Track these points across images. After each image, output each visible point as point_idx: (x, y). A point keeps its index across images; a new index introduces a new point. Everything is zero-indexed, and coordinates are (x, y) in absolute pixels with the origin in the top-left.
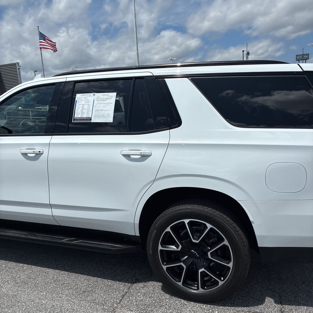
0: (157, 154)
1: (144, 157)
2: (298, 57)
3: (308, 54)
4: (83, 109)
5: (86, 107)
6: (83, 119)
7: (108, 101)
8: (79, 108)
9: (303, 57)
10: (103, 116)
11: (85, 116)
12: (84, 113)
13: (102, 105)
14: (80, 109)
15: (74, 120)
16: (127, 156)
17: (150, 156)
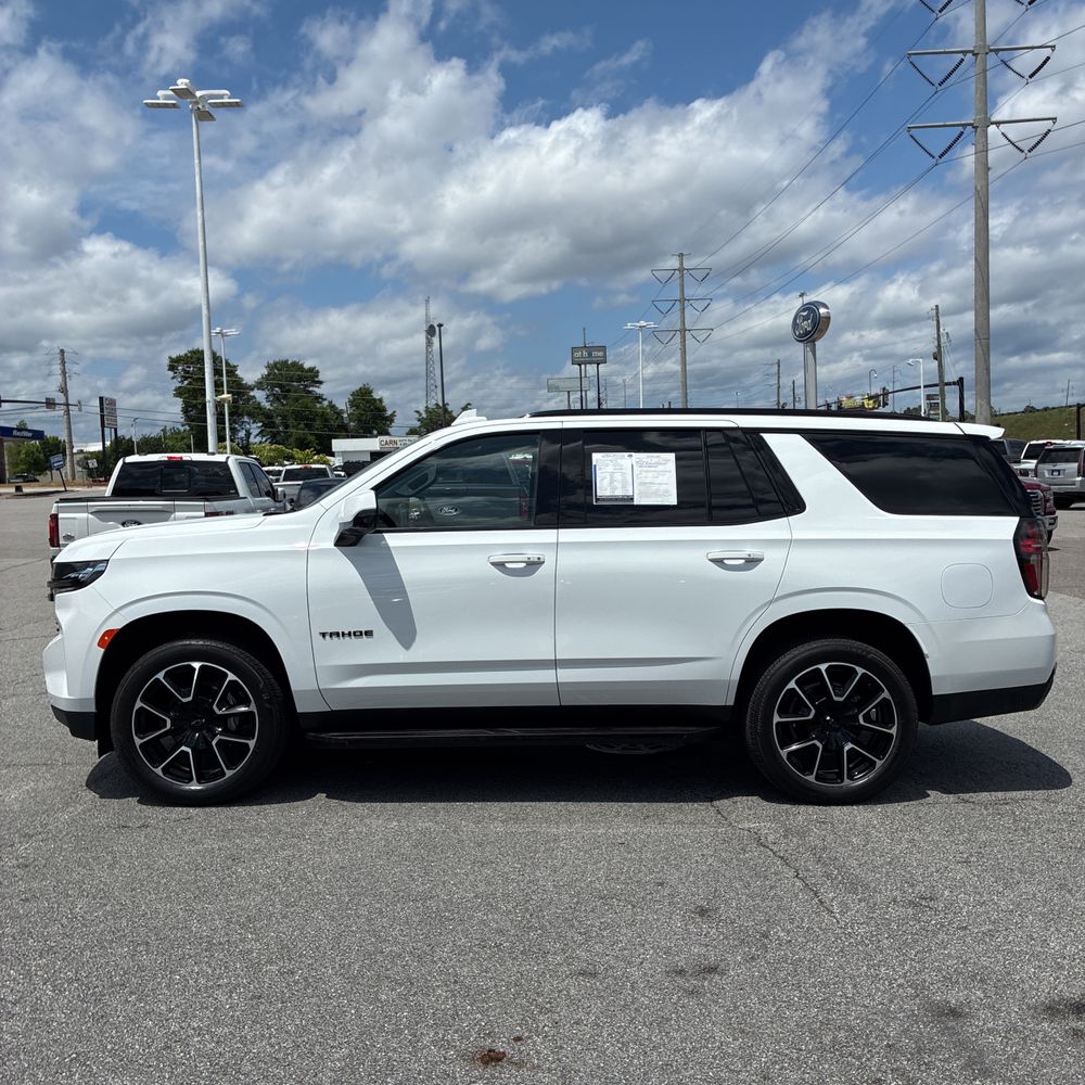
0: (772, 557)
1: (752, 562)
2: (578, 354)
3: (603, 348)
4: (612, 482)
5: (618, 476)
6: (617, 500)
7: (660, 468)
8: (603, 479)
9: (590, 355)
10: (655, 494)
11: (619, 493)
12: (616, 488)
13: (650, 475)
14: (606, 481)
15: (597, 500)
16: (719, 562)
17: (762, 560)
